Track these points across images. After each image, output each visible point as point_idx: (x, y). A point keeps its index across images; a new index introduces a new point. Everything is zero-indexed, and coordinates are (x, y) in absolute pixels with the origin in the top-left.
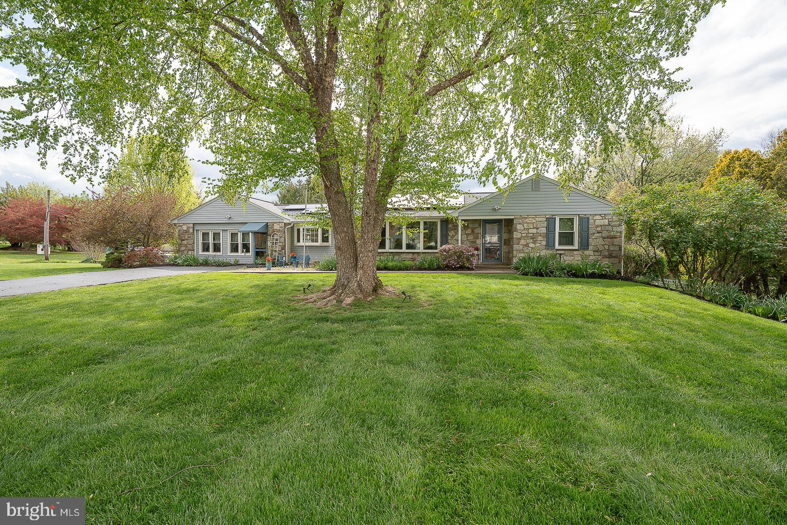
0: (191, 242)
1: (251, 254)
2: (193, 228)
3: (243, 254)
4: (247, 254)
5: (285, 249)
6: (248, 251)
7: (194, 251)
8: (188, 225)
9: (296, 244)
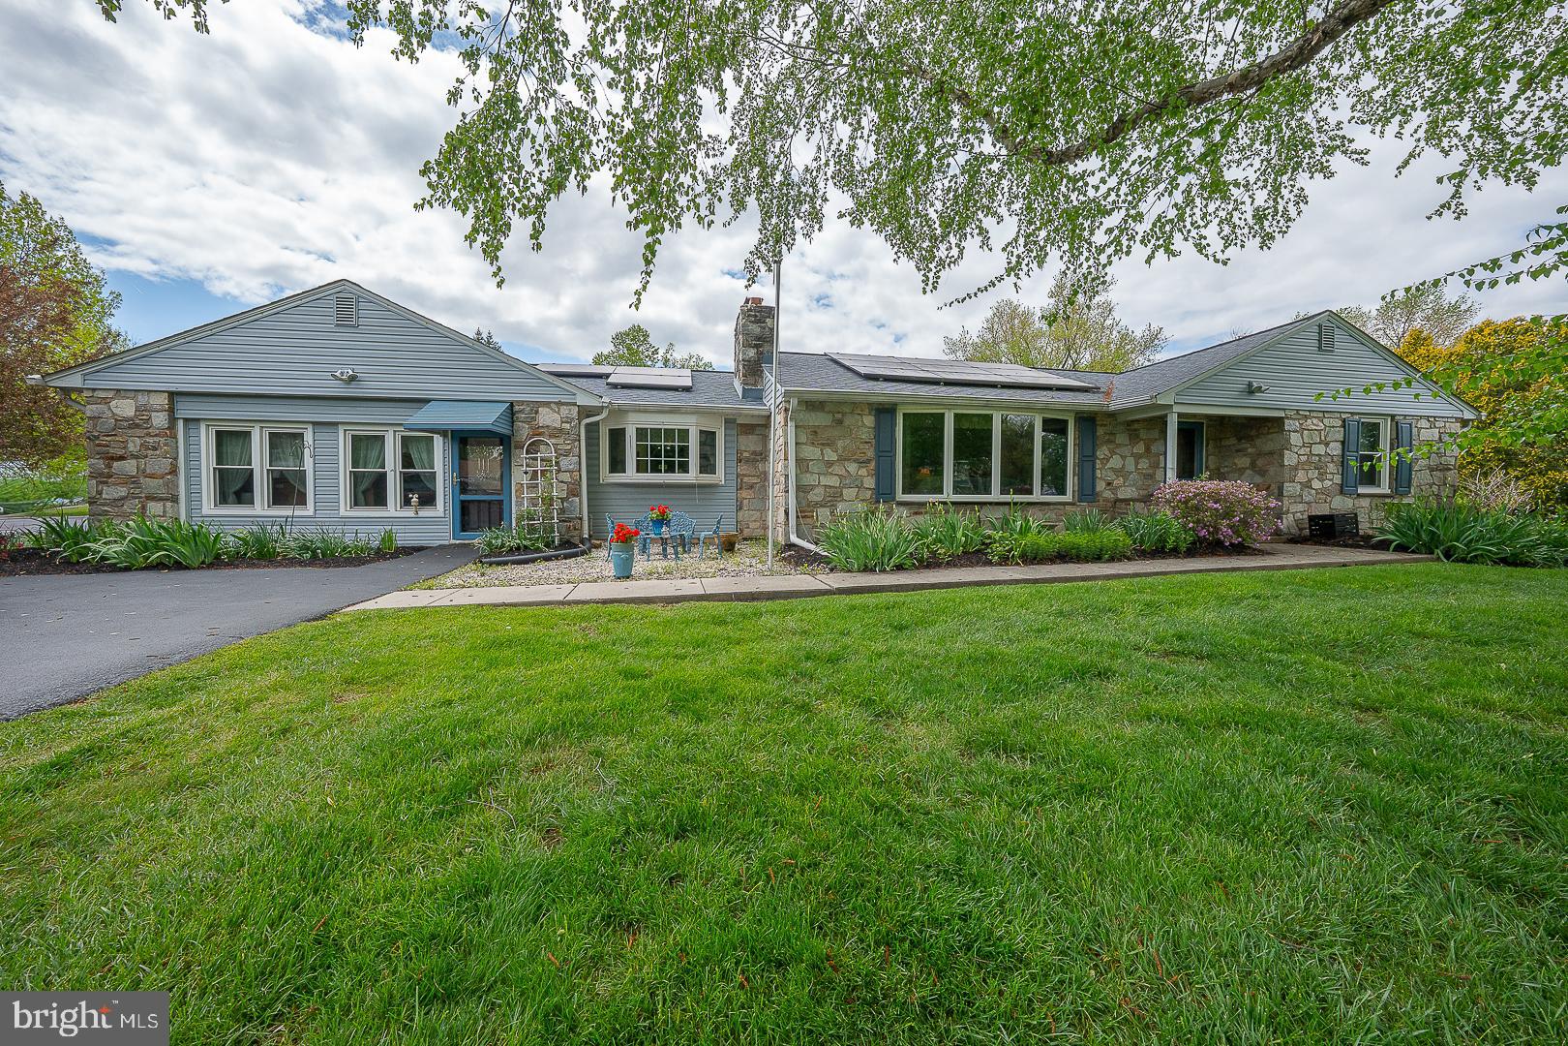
0: (158, 464)
1: (443, 506)
2: (171, 411)
3: (409, 513)
4: (426, 512)
5: (578, 495)
6: (428, 500)
7: (175, 499)
8: (142, 399)
9: (607, 477)
